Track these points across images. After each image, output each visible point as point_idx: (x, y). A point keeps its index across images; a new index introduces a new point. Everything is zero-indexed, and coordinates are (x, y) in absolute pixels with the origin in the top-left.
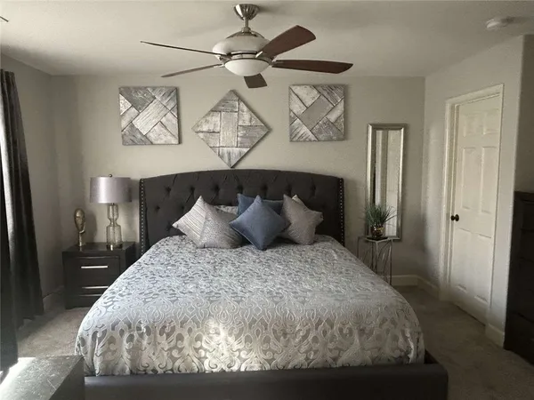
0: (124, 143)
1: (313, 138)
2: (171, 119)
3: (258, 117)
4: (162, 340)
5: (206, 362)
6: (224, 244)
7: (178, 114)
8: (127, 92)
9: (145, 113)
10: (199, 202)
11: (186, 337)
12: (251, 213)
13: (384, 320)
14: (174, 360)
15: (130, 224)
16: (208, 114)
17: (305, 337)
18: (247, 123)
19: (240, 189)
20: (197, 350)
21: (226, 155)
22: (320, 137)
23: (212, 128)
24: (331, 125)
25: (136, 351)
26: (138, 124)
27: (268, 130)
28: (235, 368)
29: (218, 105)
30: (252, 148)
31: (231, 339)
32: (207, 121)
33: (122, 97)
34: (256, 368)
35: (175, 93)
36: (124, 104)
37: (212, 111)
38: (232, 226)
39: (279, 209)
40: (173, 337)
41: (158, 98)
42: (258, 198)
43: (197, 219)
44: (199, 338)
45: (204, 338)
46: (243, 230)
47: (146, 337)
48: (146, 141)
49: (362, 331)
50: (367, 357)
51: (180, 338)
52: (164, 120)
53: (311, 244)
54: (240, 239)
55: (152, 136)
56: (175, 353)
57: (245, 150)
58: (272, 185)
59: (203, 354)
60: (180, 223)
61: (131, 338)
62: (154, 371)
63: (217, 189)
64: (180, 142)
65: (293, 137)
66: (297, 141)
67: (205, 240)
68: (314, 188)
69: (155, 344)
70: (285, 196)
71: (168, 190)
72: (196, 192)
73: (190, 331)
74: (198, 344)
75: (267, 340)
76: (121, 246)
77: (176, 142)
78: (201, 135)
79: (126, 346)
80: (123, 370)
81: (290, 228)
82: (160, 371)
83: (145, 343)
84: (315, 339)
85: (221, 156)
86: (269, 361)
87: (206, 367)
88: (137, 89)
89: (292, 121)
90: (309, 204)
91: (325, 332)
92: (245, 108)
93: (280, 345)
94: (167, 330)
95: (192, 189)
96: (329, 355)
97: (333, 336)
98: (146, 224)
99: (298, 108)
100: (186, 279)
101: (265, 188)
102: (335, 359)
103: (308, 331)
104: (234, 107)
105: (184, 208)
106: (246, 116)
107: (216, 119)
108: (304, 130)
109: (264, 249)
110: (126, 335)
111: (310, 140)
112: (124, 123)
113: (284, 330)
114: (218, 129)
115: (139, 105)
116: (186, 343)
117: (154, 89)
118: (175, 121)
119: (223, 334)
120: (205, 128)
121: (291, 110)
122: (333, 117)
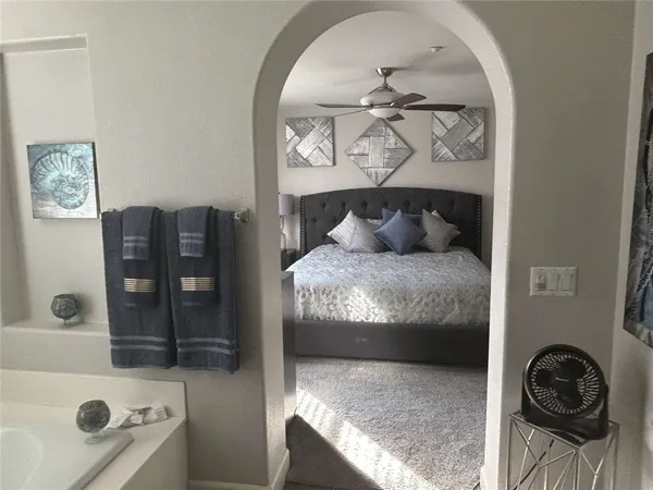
0: (289, 165)
1: (453, 158)
2: (327, 145)
3: (403, 141)
4: (323, 298)
5: (351, 314)
6: (369, 249)
7: (334, 140)
8: (292, 122)
9: (306, 140)
10: (350, 215)
11: (339, 297)
12: (393, 224)
13: (478, 295)
14: (331, 311)
15: (292, 233)
16: (358, 140)
17: (419, 303)
18: (393, 146)
19: (385, 205)
20: (346, 306)
21: (374, 175)
22: (461, 157)
23: (361, 151)
24: (471, 146)
25: (306, 304)
26: (300, 149)
27: (412, 151)
28: (370, 320)
29: (367, 131)
30: (397, 168)
31: (368, 300)
32: (358, 145)
33: (288, 127)
34: (385, 321)
35: (331, 121)
36: (289, 133)
37: (362, 136)
38: (376, 235)
39: (418, 222)
40: (330, 296)
41: (317, 127)
42: (399, 212)
43: (347, 229)
44: (347, 298)
45: (351, 298)
46: (386, 238)
47: (313, 296)
48: (306, 163)
49: (461, 302)
50: (465, 320)
51: (335, 297)
52: (321, 146)
53: (444, 252)
54: (382, 246)
55: (311, 160)
56: (331, 307)
57: (391, 170)
58: (413, 201)
59: (349, 308)
60: (334, 233)
61: (304, 296)
62: (318, 318)
63: (365, 204)
64: (334, 164)
65: (435, 157)
66: (439, 161)
67: (354, 245)
68: (452, 204)
69: (318, 300)
70: (424, 211)
71: (324, 205)
72: (346, 207)
73: (341, 293)
74: (347, 302)
75: (392, 302)
76: (286, 250)
77: (331, 164)
78: (352, 157)
79: (301, 300)
80: (299, 316)
81: (426, 238)
82: (322, 318)
83: (312, 299)
84: (426, 304)
85: (369, 175)
86: (394, 317)
87: (352, 318)
88: (299, 120)
89: (434, 143)
90: (447, 218)
91: (434, 300)
92: (391, 133)
93: (401, 306)
94: (327, 292)
95: (344, 204)
96: (437, 317)
97: (439, 304)
98: (306, 235)
99: (440, 131)
100: (338, 267)
101: (407, 204)
102: (440, 320)
103: (422, 298)
104: (382, 132)
105: (336, 221)
106: (392, 140)
107: (365, 143)
108: (445, 151)
109: (402, 254)
110: (301, 294)
111: (451, 160)
112: (289, 149)
113: (404, 297)
114: (366, 152)
115: (301, 134)
116: (338, 301)
117: (313, 119)
118: (331, 146)
119: (363, 296)
120: (356, 152)
121: (433, 133)
122: (473, 138)
